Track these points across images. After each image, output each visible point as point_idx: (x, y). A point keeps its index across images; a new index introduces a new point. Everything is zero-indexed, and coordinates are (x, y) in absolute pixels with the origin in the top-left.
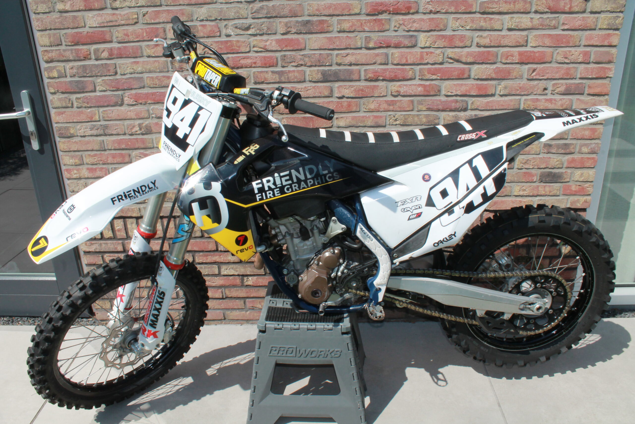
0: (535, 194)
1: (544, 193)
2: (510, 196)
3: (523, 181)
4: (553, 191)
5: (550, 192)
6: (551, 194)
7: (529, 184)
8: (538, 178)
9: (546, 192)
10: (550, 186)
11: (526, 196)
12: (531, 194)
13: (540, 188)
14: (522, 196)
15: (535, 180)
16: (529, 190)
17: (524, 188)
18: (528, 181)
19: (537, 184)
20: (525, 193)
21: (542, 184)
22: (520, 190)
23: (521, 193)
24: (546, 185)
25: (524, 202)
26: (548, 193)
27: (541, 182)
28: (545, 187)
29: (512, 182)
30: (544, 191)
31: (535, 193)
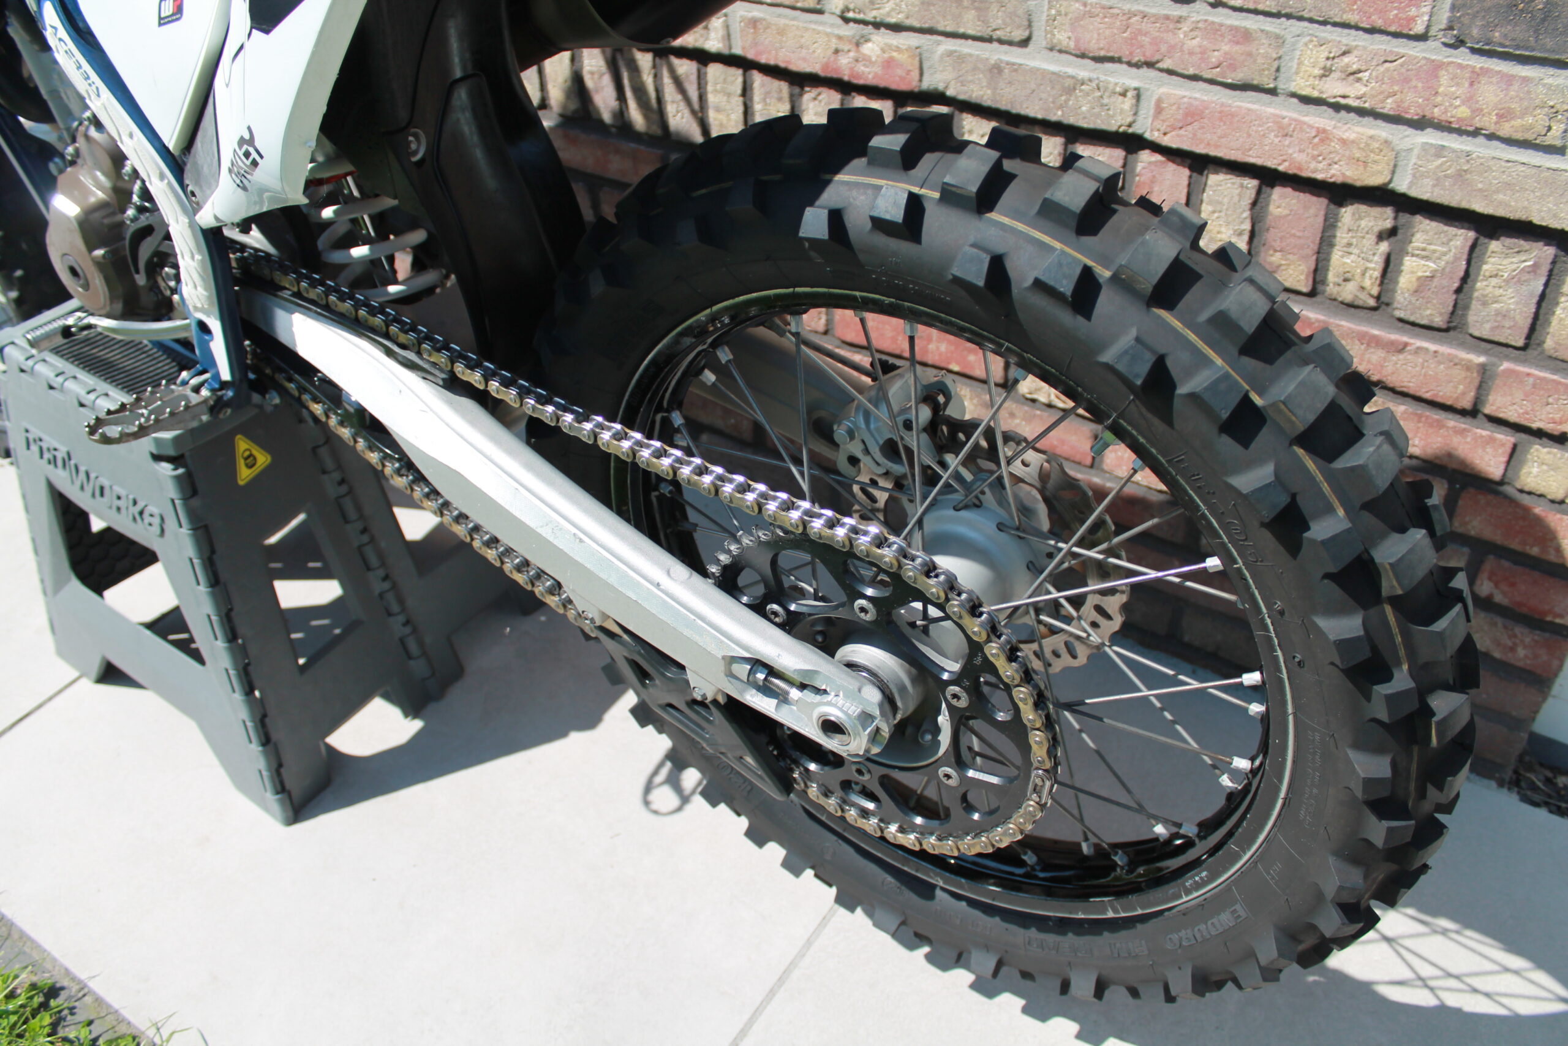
0: (1412, 114)
1: (1463, 112)
2: (1273, 92)
3: (1352, 18)
4: (1525, 112)
5: (1504, 115)
6: (1505, 130)
7: (1381, 44)
8: (1444, 16)
9: (1477, 111)
10: (1510, 79)
11: (1361, 112)
12: (1388, 106)
13: (1444, 78)
14: (1337, 107)
15: (1419, 28)
16: (1379, 80)
17: (1351, 61)
18: (1379, 23)
19: (1432, 51)
20: (1354, 92)
21: (1463, 57)
22: (1326, 72)
23: (1332, 89)
24: (1485, 71)
25: (1344, 142)
26: (1488, 122)
27: (1459, 43)
28: (1475, 77)
29: (1289, 16)
30: (1469, 100)
31: (1413, 104)
